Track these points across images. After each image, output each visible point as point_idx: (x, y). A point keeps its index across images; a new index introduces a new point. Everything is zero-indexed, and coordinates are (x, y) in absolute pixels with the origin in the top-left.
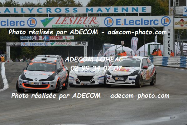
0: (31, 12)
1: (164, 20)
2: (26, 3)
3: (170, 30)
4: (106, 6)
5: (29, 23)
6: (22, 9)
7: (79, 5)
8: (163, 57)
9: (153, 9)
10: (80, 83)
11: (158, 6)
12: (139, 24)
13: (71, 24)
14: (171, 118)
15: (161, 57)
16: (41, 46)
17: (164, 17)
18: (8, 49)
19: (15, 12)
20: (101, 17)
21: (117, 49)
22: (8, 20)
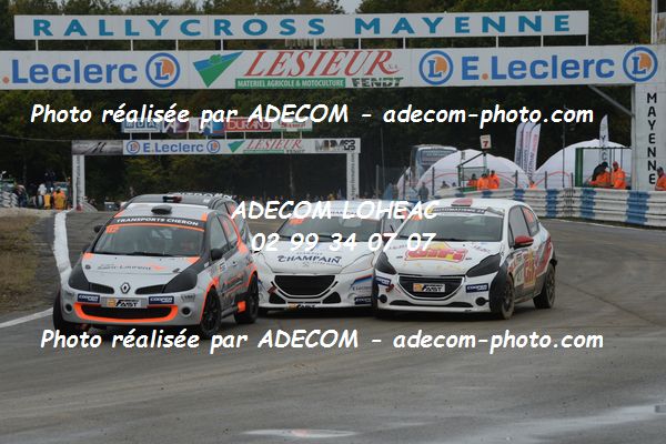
0: (158, 33)
1: (636, 59)
2: (141, 3)
3: (655, 95)
4: (428, 10)
5: (153, 74)
6: (128, 23)
7: (331, 9)
8: (632, 194)
9: (595, 22)
10: (284, 302)
11: (612, 10)
12: (545, 75)
13: (303, 76)
14: (657, 409)
15: (621, 193)
16: (196, 152)
17: (635, 50)
18: (78, 165)
19: (102, 31)
20: (409, 50)
21: (465, 166)
22: (77, 63)
